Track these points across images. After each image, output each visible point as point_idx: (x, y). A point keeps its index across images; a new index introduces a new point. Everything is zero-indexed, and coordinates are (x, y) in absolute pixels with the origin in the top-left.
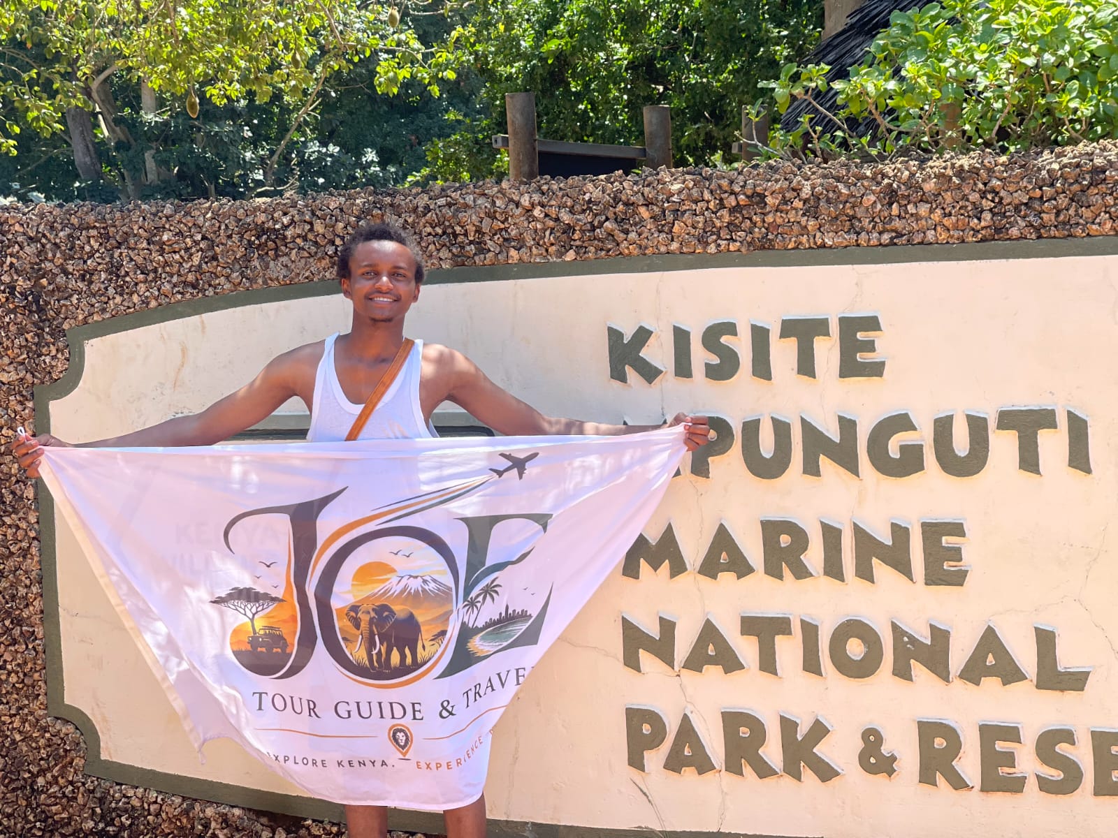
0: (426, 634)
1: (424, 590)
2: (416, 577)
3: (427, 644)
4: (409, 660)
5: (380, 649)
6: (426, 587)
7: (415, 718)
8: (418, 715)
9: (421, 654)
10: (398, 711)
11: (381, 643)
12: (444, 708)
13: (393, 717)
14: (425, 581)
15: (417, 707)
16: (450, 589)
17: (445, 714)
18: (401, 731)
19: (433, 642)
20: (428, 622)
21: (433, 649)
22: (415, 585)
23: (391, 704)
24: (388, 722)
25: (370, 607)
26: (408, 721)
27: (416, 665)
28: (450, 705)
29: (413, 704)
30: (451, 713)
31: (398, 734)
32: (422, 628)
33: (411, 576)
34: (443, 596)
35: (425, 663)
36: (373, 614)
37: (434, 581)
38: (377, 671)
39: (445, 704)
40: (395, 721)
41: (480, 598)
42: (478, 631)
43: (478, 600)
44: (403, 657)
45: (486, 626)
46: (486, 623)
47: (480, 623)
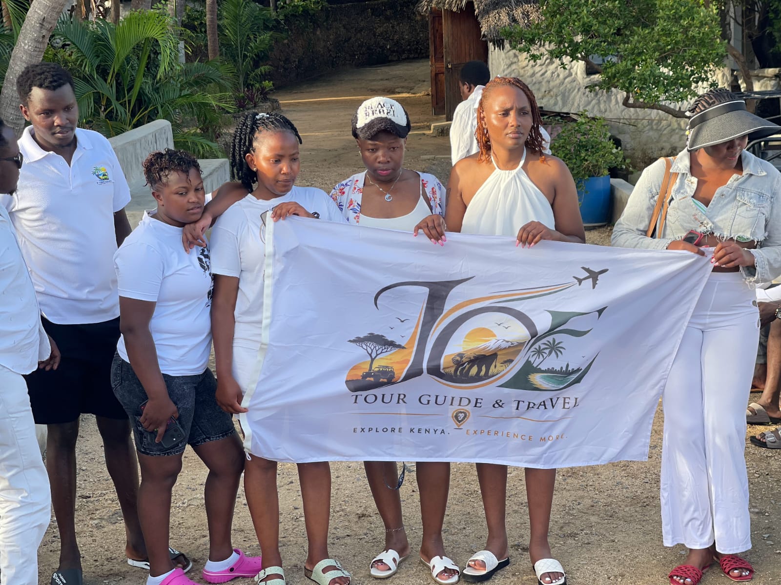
0: (500, 360)
3: (498, 365)
4: (483, 373)
7: (475, 406)
8: (478, 405)
9: (492, 370)
10: (465, 402)
12: (497, 403)
13: (460, 405)
15: (479, 401)
17: (496, 406)
18: (462, 412)
19: (502, 365)
20: (503, 354)
21: (501, 369)
23: (461, 398)
27: (487, 376)
28: (502, 402)
29: (477, 399)
30: (500, 407)
31: (460, 414)
32: (498, 357)
35: (493, 376)
39: (498, 401)
40: (460, 407)
41: (547, 351)
42: (540, 371)
43: (544, 351)
44: (480, 370)
45: (548, 371)
46: (548, 369)
47: (543, 367)
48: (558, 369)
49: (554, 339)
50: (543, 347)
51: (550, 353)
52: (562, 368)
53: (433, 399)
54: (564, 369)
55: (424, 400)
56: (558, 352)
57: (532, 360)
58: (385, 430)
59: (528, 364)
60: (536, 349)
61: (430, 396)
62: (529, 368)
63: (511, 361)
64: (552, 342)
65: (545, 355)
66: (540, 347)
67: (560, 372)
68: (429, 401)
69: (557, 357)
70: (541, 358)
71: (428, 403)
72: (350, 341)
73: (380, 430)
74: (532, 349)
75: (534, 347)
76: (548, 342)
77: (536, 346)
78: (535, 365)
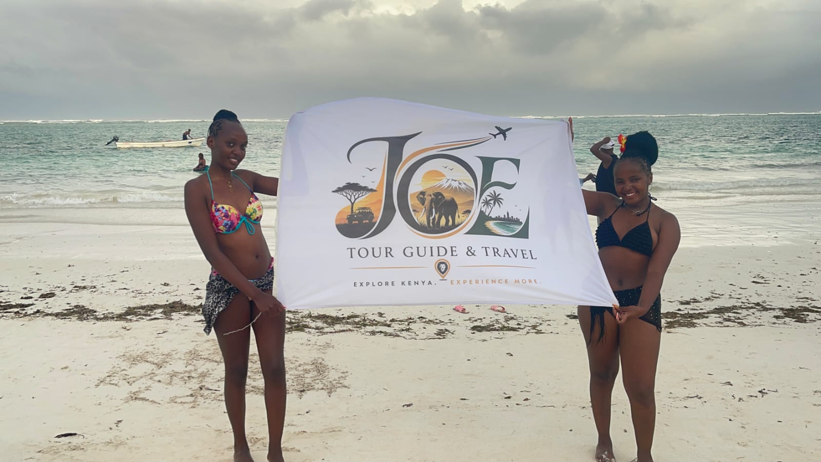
1: (460, 188)
2: (456, 181)
3: (461, 215)
4: (450, 223)
5: (435, 216)
7: (452, 255)
8: (454, 253)
9: (457, 220)
10: (442, 251)
11: (436, 213)
12: (469, 251)
13: (439, 255)
14: (460, 184)
15: (454, 249)
16: (473, 190)
17: (469, 253)
18: (443, 263)
19: (464, 215)
20: (462, 204)
21: (464, 218)
22: (455, 184)
23: (438, 247)
24: (436, 258)
26: (447, 257)
27: (454, 226)
28: (472, 249)
29: (452, 247)
30: (473, 254)
31: (441, 265)
32: (458, 207)
33: (453, 180)
34: (469, 192)
35: (459, 225)
36: (433, 197)
37: (465, 184)
38: (433, 229)
39: (470, 248)
40: (440, 258)
41: (492, 202)
42: (491, 219)
43: (490, 202)
44: (447, 221)
45: (496, 219)
46: (496, 217)
47: (493, 216)
48: (503, 217)
49: (494, 191)
50: (488, 198)
51: (495, 203)
52: (505, 216)
53: (415, 250)
55: (408, 253)
56: (500, 204)
57: (483, 209)
59: (482, 213)
60: (484, 200)
61: (412, 248)
62: (483, 217)
63: (469, 211)
64: (493, 194)
65: (492, 206)
66: (486, 199)
67: (505, 219)
68: (413, 253)
69: (500, 207)
70: (490, 208)
74: (482, 201)
76: (491, 194)
77: (483, 198)
78: (487, 214)
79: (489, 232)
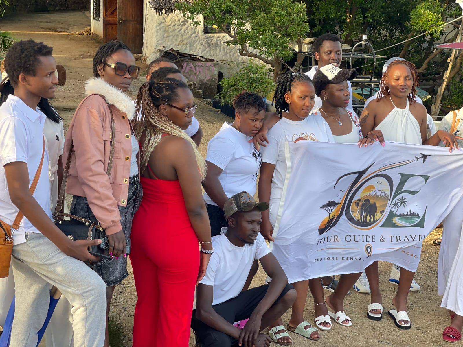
0: (379, 210)
1: (380, 195)
2: (379, 191)
3: (378, 214)
4: (372, 220)
5: (364, 215)
6: (381, 194)
7: (373, 242)
8: (374, 240)
9: (376, 218)
10: (368, 239)
11: (364, 213)
12: (381, 238)
13: (367, 241)
14: (382, 192)
15: (374, 238)
16: (388, 196)
17: (381, 240)
18: (369, 246)
19: (380, 214)
20: (380, 207)
21: (380, 216)
22: (379, 193)
23: (366, 236)
24: (365, 243)
25: (363, 199)
26: (371, 243)
27: (374, 221)
29: (373, 236)
30: (383, 241)
31: (368, 248)
32: (377, 208)
33: (378, 190)
34: (386, 198)
35: (377, 221)
36: (364, 202)
37: (384, 193)
38: (363, 224)
39: (382, 237)
41: (399, 204)
42: (397, 216)
43: (398, 204)
44: (370, 218)
45: (401, 215)
46: (401, 214)
47: (398, 213)
48: (406, 213)
49: (402, 197)
50: (397, 201)
51: (401, 205)
52: (408, 213)
53: (352, 238)
54: (409, 213)
55: (348, 239)
56: (405, 205)
57: (392, 210)
58: (328, 259)
59: (391, 212)
60: (394, 203)
61: (350, 236)
62: (392, 215)
63: (383, 211)
64: (401, 199)
65: (398, 206)
66: (396, 202)
67: (407, 215)
68: (350, 239)
69: (404, 207)
70: (397, 208)
71: (350, 241)
72: (321, 208)
73: (326, 259)
74: (392, 203)
75: (393, 202)
77: (394, 201)
78: (394, 213)
79: (395, 225)
